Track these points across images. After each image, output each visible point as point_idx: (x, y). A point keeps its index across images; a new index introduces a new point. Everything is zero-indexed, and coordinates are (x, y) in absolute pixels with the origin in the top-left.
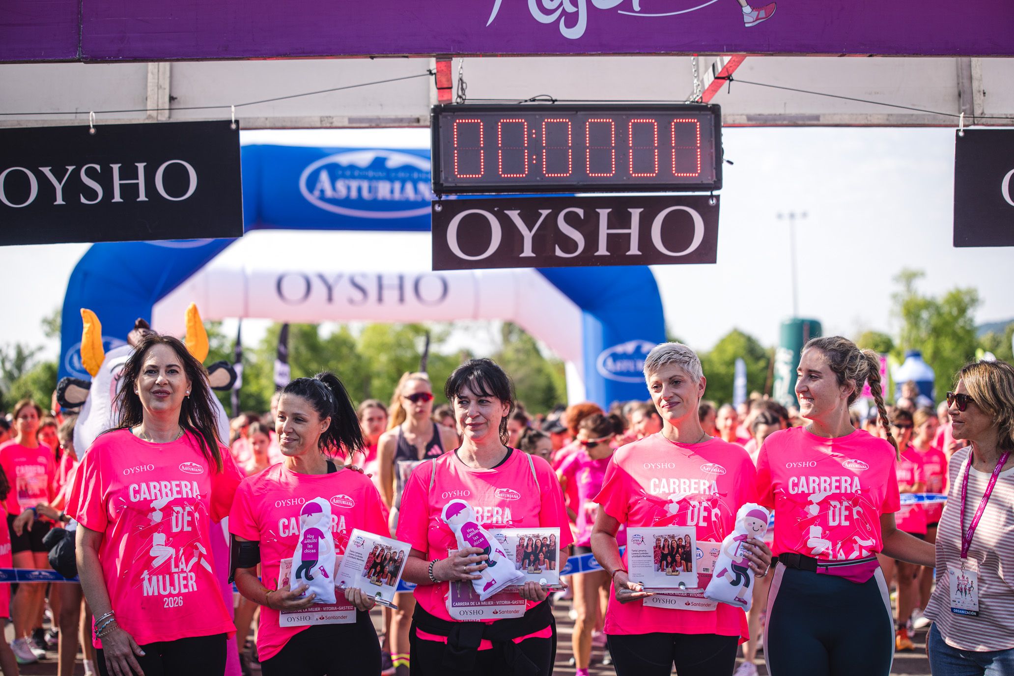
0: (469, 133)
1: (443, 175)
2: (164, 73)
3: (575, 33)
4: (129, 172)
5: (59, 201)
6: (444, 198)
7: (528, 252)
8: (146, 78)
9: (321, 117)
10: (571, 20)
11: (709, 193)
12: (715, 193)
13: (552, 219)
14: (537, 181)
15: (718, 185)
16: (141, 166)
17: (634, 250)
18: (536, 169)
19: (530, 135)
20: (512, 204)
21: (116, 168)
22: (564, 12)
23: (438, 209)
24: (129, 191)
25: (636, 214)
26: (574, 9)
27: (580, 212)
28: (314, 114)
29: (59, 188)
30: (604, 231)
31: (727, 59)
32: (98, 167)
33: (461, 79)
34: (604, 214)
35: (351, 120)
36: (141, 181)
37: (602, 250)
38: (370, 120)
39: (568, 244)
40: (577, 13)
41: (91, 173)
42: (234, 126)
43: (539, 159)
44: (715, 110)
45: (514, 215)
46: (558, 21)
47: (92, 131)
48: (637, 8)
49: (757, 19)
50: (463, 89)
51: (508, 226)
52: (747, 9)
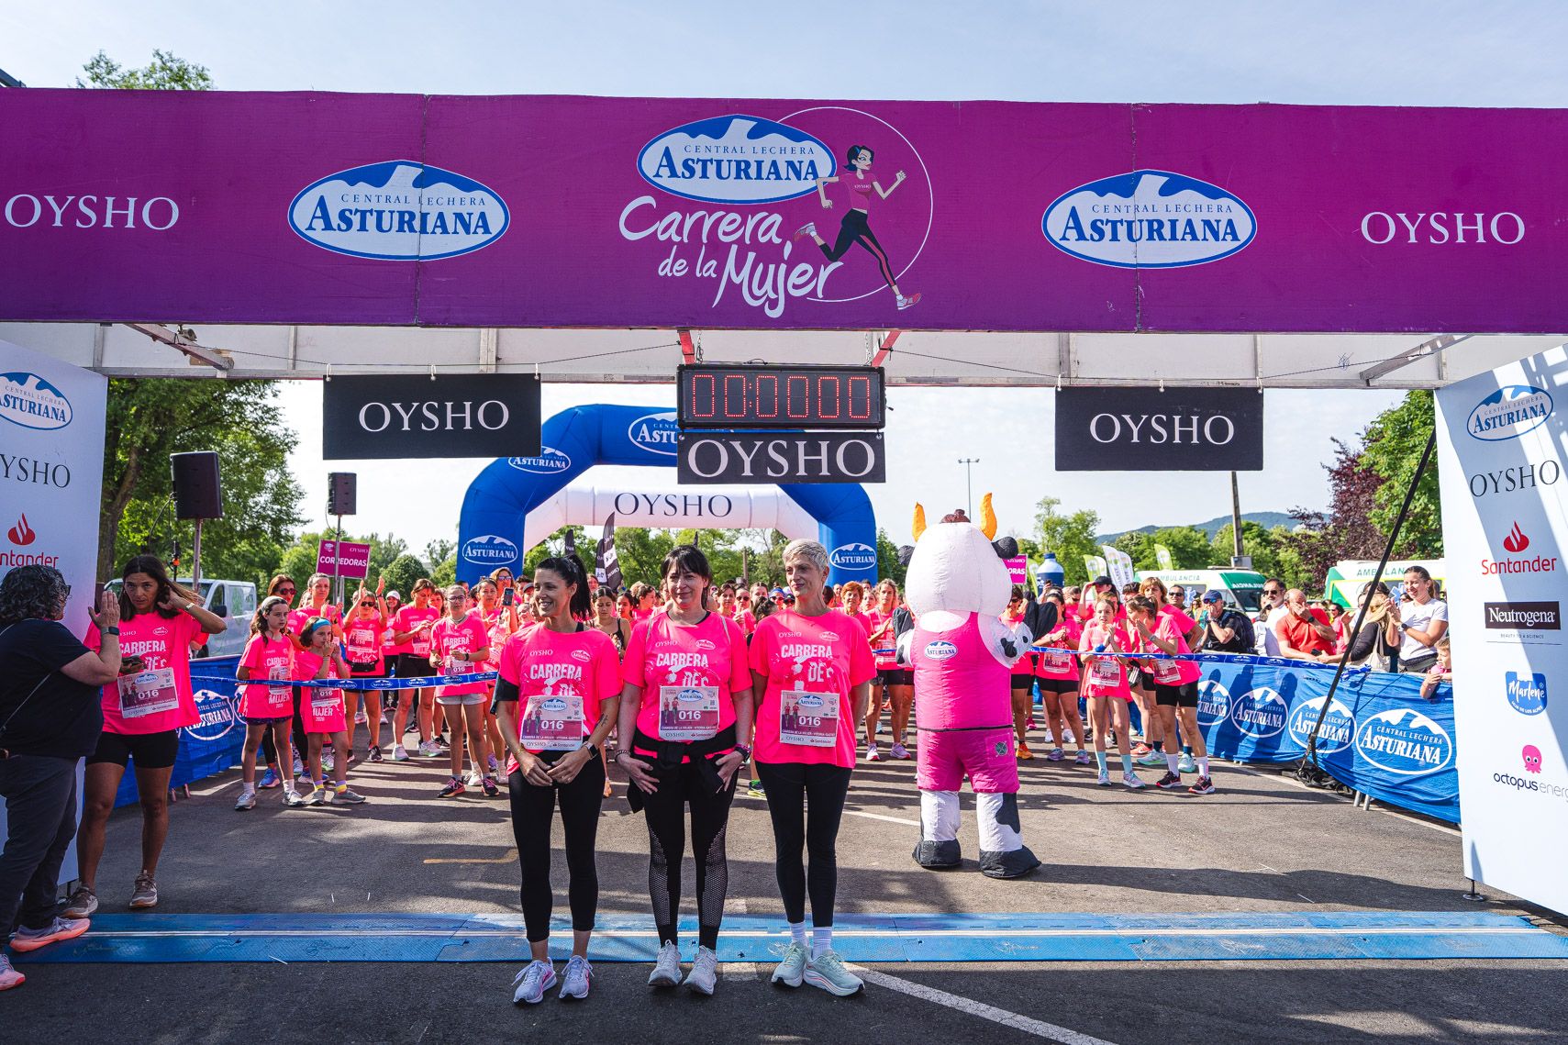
0: (704, 385)
1: (684, 414)
2: (492, 340)
3: (775, 314)
4: (458, 408)
5: (406, 428)
6: (685, 431)
7: (747, 472)
8: (479, 344)
9: (605, 375)
10: (774, 304)
11: (876, 431)
12: (880, 431)
13: (763, 448)
14: (753, 420)
15: (882, 425)
16: (468, 404)
17: (825, 472)
18: (751, 411)
19: (747, 387)
20: (735, 437)
21: (449, 405)
22: (768, 298)
23: (681, 438)
24: (459, 422)
25: (824, 445)
26: (776, 296)
27: (784, 443)
28: (600, 373)
29: (406, 418)
30: (802, 458)
31: (887, 334)
32: (436, 404)
33: (699, 347)
34: (801, 444)
35: (625, 377)
36: (468, 415)
37: (803, 470)
38: (640, 377)
39: (778, 468)
40: (777, 299)
41: (430, 408)
42: (537, 378)
43: (754, 404)
44: (881, 371)
45: (737, 445)
46: (764, 304)
47: (433, 378)
48: (820, 295)
49: (907, 304)
50: (700, 354)
51: (732, 453)
52: (900, 297)
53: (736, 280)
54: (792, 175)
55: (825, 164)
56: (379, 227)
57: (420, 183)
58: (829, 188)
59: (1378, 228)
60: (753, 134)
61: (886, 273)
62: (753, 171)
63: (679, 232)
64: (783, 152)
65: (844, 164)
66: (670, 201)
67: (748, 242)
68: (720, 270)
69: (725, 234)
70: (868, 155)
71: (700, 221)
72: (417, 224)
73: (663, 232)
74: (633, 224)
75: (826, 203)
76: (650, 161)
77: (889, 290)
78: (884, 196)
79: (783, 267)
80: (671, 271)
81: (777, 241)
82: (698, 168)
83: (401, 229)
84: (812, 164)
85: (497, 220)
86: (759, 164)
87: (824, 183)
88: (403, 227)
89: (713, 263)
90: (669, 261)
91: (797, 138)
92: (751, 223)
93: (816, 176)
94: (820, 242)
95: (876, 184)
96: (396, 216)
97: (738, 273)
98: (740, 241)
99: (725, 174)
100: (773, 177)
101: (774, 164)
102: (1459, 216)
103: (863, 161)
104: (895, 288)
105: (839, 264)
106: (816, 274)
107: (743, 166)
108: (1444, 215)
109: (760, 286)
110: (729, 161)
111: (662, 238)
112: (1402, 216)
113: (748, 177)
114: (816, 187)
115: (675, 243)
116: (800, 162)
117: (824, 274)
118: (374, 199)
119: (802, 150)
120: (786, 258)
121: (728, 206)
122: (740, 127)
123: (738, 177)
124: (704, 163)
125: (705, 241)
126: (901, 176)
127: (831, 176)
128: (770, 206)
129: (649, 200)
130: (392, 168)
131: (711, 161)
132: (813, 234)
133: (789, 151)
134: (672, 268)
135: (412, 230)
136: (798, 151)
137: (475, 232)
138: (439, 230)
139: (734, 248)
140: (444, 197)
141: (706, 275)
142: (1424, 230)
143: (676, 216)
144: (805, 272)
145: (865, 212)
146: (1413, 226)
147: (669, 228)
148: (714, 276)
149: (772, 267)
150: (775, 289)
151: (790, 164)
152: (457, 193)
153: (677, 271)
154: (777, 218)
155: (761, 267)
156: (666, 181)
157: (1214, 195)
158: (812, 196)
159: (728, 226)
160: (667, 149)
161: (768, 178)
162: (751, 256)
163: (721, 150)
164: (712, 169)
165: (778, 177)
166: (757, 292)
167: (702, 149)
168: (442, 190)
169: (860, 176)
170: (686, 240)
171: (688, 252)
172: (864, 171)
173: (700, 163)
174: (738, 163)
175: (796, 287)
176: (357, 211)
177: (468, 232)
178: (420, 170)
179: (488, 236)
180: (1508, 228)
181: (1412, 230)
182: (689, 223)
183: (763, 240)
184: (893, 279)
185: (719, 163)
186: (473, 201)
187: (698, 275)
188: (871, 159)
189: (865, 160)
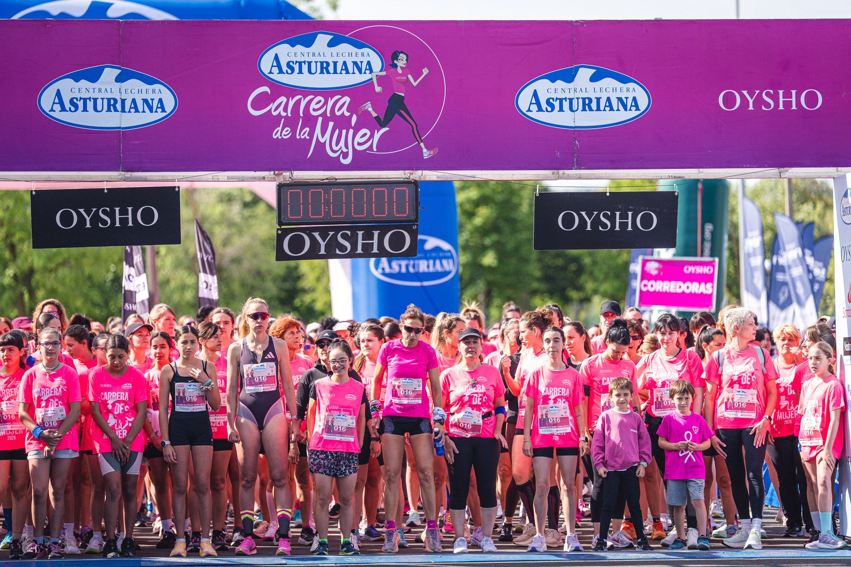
0: (295, 196)
1: (282, 217)
3: (347, 161)
4: (124, 212)
5: (88, 226)
6: (283, 227)
7: (323, 252)
9: (213, 176)
10: (345, 155)
11: (412, 224)
12: (415, 224)
14: (328, 219)
15: (416, 220)
16: (130, 209)
17: (375, 250)
18: (327, 213)
19: (325, 197)
20: (315, 230)
21: (117, 209)
22: (342, 152)
23: (280, 232)
24: (124, 221)
25: (376, 234)
26: (347, 150)
27: (349, 233)
29: (88, 219)
30: (360, 242)
32: (108, 209)
34: (360, 233)
36: (130, 216)
37: (359, 251)
38: (238, 178)
39: (343, 248)
40: (348, 152)
41: (104, 212)
42: (177, 189)
43: (329, 208)
44: (416, 183)
45: (316, 235)
46: (339, 156)
47: (106, 191)
48: (375, 149)
49: (430, 155)
50: (292, 174)
51: (313, 240)
52: (425, 150)
53: (322, 140)
54: (356, 71)
55: (377, 63)
56: (95, 109)
57: (120, 79)
58: (379, 78)
59: (729, 100)
60: (331, 44)
61: (416, 135)
62: (331, 69)
63: (285, 110)
64: (350, 55)
65: (389, 63)
66: (279, 89)
67: (329, 115)
68: (311, 134)
69: (314, 110)
70: (405, 57)
71: (298, 103)
72: (119, 106)
73: (275, 110)
74: (257, 105)
75: (378, 89)
76: (266, 63)
77: (418, 145)
78: (415, 84)
79: (351, 131)
80: (281, 135)
81: (347, 114)
82: (296, 67)
83: (109, 110)
84: (369, 63)
85: (170, 103)
86: (335, 63)
87: (377, 76)
88: (110, 109)
89: (307, 129)
90: (280, 129)
91: (359, 46)
92: (330, 103)
93: (371, 72)
94: (374, 115)
95: (410, 77)
96: (105, 101)
97: (323, 136)
98: (324, 115)
99: (313, 71)
100: (344, 72)
101: (345, 63)
102: (781, 92)
103: (402, 61)
104: (422, 145)
105: (386, 129)
106: (372, 136)
107: (325, 65)
108: (772, 91)
109: (337, 144)
110: (316, 62)
111: (275, 114)
112: (745, 92)
113: (328, 72)
114: (371, 79)
115: (283, 117)
116: (361, 62)
117: (377, 136)
118: (91, 91)
119: (363, 55)
120: (353, 125)
121: (316, 92)
122: (323, 39)
123: (322, 72)
124: (300, 63)
125: (301, 115)
126: (425, 71)
127: (381, 71)
128: (343, 91)
129: (265, 89)
130: (102, 69)
131: (304, 62)
132: (370, 109)
133: (354, 55)
134: (281, 133)
135: (116, 110)
136: (360, 55)
137: (156, 111)
138: (133, 110)
139: (320, 119)
140: (135, 89)
141: (303, 137)
142: (759, 101)
143: (283, 99)
144: (365, 135)
145: (403, 95)
146: (752, 98)
147: (279, 107)
148: (308, 138)
149: (344, 132)
150: (346, 146)
151: (355, 63)
152: (144, 86)
153: (285, 135)
154: (347, 99)
155: (337, 131)
156: (276, 77)
157: (624, 81)
158: (369, 84)
159: (316, 103)
160: (276, 55)
161: (341, 73)
162: (331, 124)
163: (311, 55)
164: (305, 67)
165: (348, 72)
166: (335, 148)
167: (299, 54)
168: (134, 84)
169: (400, 71)
170: (290, 115)
171: (291, 122)
172: (402, 68)
173: (298, 64)
174: (322, 63)
175: (359, 144)
176: (81, 98)
177: (151, 111)
178: (119, 71)
179: (164, 114)
180: (811, 100)
181: (751, 101)
182: (291, 103)
183: (338, 114)
184: (421, 139)
185: (310, 63)
186: (154, 91)
187: (298, 137)
188: (407, 60)
189: (402, 60)
